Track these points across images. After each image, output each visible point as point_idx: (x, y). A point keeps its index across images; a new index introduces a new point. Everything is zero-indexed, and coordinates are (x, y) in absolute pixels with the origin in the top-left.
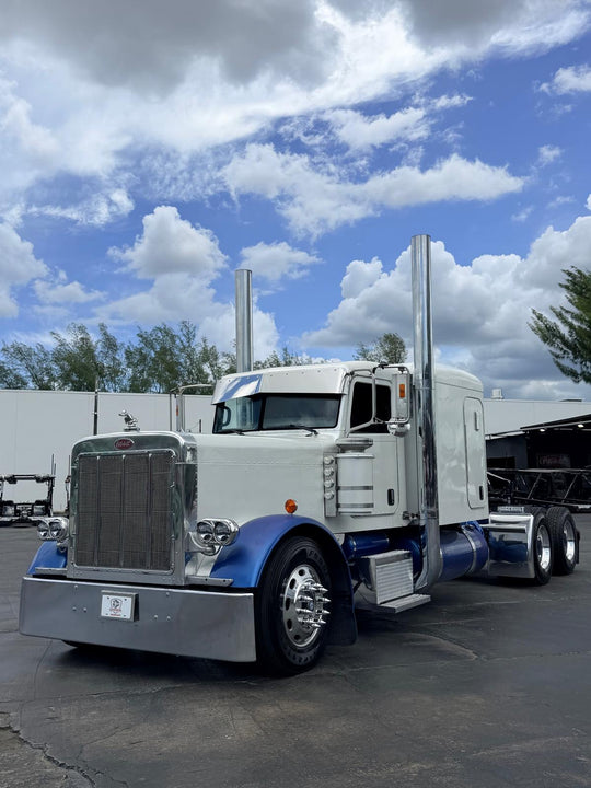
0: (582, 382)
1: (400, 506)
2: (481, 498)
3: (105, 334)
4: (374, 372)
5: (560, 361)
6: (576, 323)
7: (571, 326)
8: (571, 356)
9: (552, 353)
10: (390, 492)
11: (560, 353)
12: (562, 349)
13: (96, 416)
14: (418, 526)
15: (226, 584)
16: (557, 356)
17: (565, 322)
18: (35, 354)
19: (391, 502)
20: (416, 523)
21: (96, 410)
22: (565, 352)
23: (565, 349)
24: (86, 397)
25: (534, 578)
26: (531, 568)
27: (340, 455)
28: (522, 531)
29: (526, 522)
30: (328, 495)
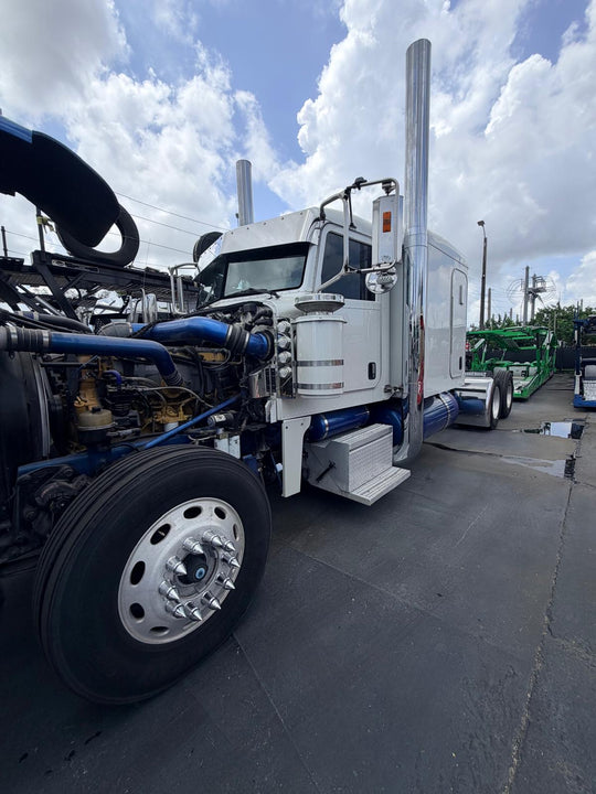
1: (382, 379)
2: (461, 368)
10: (371, 366)
14: (401, 399)
19: (372, 376)
20: (399, 396)
25: (488, 426)
26: (487, 419)
27: (298, 320)
28: (485, 392)
29: (487, 385)
30: (284, 373)
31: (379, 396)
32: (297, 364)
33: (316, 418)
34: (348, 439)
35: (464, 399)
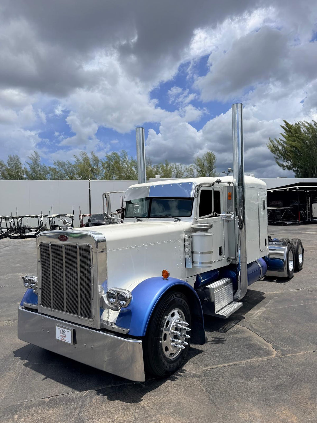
0: (287, 169)
3: (94, 155)
4: (213, 185)
5: (278, 160)
6: (285, 145)
7: (283, 146)
8: (283, 158)
9: (275, 157)
10: (220, 249)
11: (278, 157)
12: (279, 156)
13: (90, 190)
14: (235, 265)
15: (125, 333)
16: (277, 159)
17: (281, 144)
18: (67, 164)
19: (221, 254)
20: (234, 263)
21: (90, 188)
22: (280, 157)
23: (280, 156)
24: (87, 182)
25: (286, 276)
27: (193, 234)
28: (282, 254)
29: (284, 250)
30: (187, 256)
31: (224, 264)
32: (193, 252)
33: (198, 277)
35: (271, 259)
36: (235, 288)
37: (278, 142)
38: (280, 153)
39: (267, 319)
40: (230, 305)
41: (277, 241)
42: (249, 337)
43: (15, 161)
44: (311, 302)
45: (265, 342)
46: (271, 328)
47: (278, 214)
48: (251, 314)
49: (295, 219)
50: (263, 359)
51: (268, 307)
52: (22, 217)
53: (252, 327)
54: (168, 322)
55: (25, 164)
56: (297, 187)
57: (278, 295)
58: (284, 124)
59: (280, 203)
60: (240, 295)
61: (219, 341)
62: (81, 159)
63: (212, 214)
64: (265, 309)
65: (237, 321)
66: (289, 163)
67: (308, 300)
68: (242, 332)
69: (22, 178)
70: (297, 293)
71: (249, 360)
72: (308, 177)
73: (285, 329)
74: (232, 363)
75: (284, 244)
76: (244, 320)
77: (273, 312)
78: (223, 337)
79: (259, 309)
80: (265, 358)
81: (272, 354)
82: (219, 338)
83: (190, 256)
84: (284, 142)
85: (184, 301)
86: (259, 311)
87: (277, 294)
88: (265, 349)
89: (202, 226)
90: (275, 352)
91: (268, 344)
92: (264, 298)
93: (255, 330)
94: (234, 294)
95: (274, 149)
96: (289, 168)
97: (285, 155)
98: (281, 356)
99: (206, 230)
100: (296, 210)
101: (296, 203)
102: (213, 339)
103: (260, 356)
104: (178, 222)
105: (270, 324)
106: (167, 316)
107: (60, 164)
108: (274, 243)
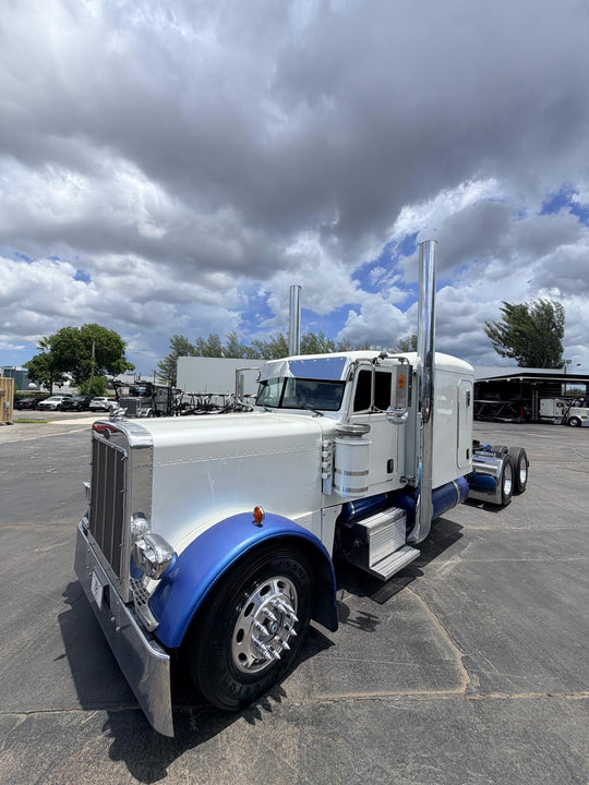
0: (507, 357)
1: (398, 472)
2: (468, 457)
5: (496, 346)
6: (507, 330)
7: (504, 331)
8: (503, 344)
9: (493, 343)
10: (390, 463)
11: (497, 343)
12: (498, 341)
14: (413, 487)
16: (495, 344)
17: (501, 329)
19: (390, 470)
20: (412, 484)
22: (499, 343)
23: (500, 341)
25: (500, 503)
26: (499, 496)
27: (337, 440)
28: (495, 471)
29: (497, 465)
30: (325, 476)
31: (396, 485)
32: (334, 470)
33: (346, 506)
34: (368, 522)
35: (478, 474)
36: (410, 524)
37: (497, 326)
38: (500, 338)
39: (460, 582)
40: (398, 553)
41: (488, 449)
42: (423, 622)
43: (214, 341)
44: (540, 558)
45: (450, 643)
46: (466, 608)
47: (494, 408)
48: (436, 567)
49: (516, 416)
50: (439, 695)
51: (465, 557)
52: (210, 395)
53: (431, 599)
54: (252, 605)
55: (224, 343)
56: (521, 378)
57: (485, 535)
58: (504, 307)
59: (497, 396)
60: (417, 536)
61: (367, 623)
62: (276, 339)
63: (370, 410)
64: (459, 560)
65: (408, 579)
66: (511, 350)
67: (534, 550)
68: (412, 607)
69: (219, 356)
70: (515, 533)
71: (410, 692)
72: (535, 367)
73: (491, 615)
74: (375, 694)
75: (499, 456)
76: (421, 578)
77: (472, 570)
78: (376, 613)
79: (449, 557)
80: (444, 692)
81: (460, 684)
82: (369, 615)
83: (329, 476)
84: (506, 327)
85: (293, 562)
86: (449, 562)
87: (482, 531)
88: (447, 662)
89: (352, 428)
90: (466, 679)
91: (454, 648)
92: (461, 535)
93: (435, 605)
94: (408, 533)
95: (492, 334)
96: (511, 356)
97: (507, 340)
98: (478, 697)
99: (359, 435)
100: (518, 406)
101: (519, 398)
102: (359, 615)
103: (434, 685)
104: (319, 419)
105: (464, 597)
106: (251, 593)
107: (258, 344)
108: (482, 453)
